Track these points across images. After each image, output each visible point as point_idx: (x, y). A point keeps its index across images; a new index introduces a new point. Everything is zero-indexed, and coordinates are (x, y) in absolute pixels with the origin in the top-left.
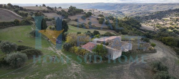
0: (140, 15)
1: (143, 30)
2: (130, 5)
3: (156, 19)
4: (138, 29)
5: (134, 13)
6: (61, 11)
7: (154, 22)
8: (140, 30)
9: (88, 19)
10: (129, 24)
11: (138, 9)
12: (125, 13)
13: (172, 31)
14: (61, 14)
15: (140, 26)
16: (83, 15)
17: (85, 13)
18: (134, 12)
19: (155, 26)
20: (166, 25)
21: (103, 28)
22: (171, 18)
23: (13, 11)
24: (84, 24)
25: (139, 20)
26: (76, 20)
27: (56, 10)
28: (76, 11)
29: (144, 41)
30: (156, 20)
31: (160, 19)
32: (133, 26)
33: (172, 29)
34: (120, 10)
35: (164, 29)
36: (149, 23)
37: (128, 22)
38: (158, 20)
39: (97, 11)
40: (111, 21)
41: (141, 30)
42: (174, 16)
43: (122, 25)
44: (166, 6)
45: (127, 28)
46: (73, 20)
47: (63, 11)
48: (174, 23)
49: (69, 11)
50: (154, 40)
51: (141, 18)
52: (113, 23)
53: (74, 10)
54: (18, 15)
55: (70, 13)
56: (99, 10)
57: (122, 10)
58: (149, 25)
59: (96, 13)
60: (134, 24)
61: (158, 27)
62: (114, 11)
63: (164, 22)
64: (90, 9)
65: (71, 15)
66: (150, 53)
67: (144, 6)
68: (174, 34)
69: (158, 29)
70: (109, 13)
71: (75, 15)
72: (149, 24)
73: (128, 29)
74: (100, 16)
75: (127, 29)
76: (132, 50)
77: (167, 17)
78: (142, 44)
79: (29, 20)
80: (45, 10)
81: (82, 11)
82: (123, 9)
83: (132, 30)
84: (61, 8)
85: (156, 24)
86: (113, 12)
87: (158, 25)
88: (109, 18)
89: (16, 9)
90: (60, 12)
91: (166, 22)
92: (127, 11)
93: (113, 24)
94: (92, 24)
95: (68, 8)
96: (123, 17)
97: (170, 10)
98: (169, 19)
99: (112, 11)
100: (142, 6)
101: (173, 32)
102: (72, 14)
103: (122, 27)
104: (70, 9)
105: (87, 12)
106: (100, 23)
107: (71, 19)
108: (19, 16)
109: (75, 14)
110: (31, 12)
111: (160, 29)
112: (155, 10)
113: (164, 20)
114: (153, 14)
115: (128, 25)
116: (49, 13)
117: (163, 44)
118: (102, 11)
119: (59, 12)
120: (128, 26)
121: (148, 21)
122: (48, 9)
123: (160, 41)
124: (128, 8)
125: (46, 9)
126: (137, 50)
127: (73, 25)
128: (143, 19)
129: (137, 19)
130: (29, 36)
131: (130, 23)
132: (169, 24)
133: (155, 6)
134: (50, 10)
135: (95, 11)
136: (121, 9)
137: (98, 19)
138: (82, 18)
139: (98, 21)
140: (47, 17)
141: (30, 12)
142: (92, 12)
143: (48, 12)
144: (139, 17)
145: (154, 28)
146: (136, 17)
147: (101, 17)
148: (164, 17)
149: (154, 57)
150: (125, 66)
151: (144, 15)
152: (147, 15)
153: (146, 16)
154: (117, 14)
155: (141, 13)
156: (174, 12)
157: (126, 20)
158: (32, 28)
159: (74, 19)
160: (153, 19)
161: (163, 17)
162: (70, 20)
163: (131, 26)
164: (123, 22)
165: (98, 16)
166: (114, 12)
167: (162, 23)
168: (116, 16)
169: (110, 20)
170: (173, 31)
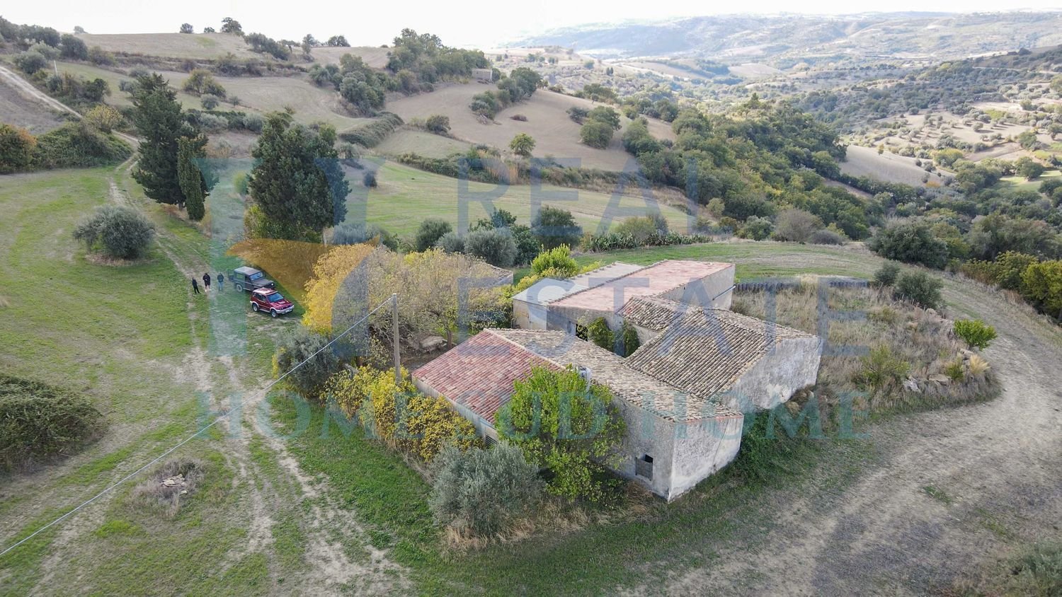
0: (841, 88)
1: (854, 184)
2: (775, 22)
3: (935, 109)
4: (824, 174)
5: (802, 74)
6: (337, 63)
7: (926, 130)
8: (836, 186)
9: (517, 118)
10: (773, 147)
11: (826, 45)
12: (746, 71)
13: (1038, 184)
14: (337, 84)
15: (841, 154)
16: (480, 90)
17: (497, 76)
18: (804, 65)
19: (932, 152)
20: (997, 150)
21: (610, 174)
22: (1027, 107)
23: (11, 68)
24: (481, 153)
25: (833, 118)
26: (437, 127)
27: (309, 59)
28: (437, 64)
29: (896, 296)
30: (935, 116)
31: (962, 112)
32: (795, 160)
33: (1034, 172)
34: (716, 57)
35: (984, 172)
36: (890, 135)
37: (765, 130)
38: (947, 116)
39: (573, 63)
40: (659, 131)
41: (845, 180)
42: (1047, 91)
43: (731, 155)
44: (996, 26)
45: (756, 169)
46: (417, 126)
47: (353, 63)
48: (1045, 137)
49: (392, 67)
50: (961, 276)
51: (844, 106)
52: (674, 139)
53: (423, 58)
54: (36, 94)
55: (395, 80)
56: (585, 54)
57: (728, 53)
58: (895, 152)
59: (571, 72)
60: (802, 147)
61: (949, 164)
62: (681, 61)
63: (986, 127)
64: (533, 51)
65: (407, 89)
66: (957, 403)
67: (862, 25)
68: (1047, 206)
69: (947, 173)
70: (649, 75)
71: (431, 90)
72: (892, 139)
73: (766, 177)
74: (595, 92)
75: (758, 176)
76: (822, 387)
77: (1002, 100)
78: (888, 319)
79: (105, 129)
80: (231, 56)
81: (479, 61)
82: (737, 51)
83: (787, 180)
84: (345, 44)
85: (933, 142)
86: (671, 65)
87: (950, 152)
88: (644, 105)
89: (35, 49)
90: (333, 69)
91: (996, 133)
92: (755, 59)
93: (669, 145)
94: (536, 153)
95: (391, 44)
96: (737, 102)
97: (1024, 52)
98: (1015, 108)
99: (665, 63)
100: (849, 30)
101: (1043, 195)
102: (414, 83)
103: (731, 165)
104: (402, 49)
105: (507, 72)
106: (588, 143)
107: (402, 117)
108: (46, 99)
109: (431, 80)
110: (134, 75)
111: (962, 178)
112: (929, 51)
113: (986, 120)
114: (919, 81)
115: (766, 153)
116: (258, 74)
117: (1029, 309)
118: (607, 63)
119: (323, 74)
120: (765, 160)
121: (885, 126)
122: (255, 50)
123: (1005, 286)
124: (762, 40)
125: (243, 54)
126: (858, 381)
127: (410, 161)
128: (855, 109)
129: (821, 109)
130: (69, 257)
131: (779, 139)
132: (1015, 145)
133: (931, 27)
134: (266, 58)
135: (561, 63)
136: (721, 47)
137: (577, 115)
138: (475, 108)
139: (578, 128)
140: (238, 109)
141: (128, 70)
142: (544, 71)
143: (251, 70)
144: (834, 99)
145: (922, 170)
146: (815, 101)
147: (595, 99)
148: (988, 100)
149: (999, 450)
150: (773, 562)
151: (860, 84)
152: (880, 87)
153: (877, 96)
154: (697, 82)
155: (841, 75)
156: (1047, 67)
157: (755, 117)
158: (114, 186)
159: (425, 117)
160: (915, 113)
161: (979, 96)
162: (398, 121)
163: (783, 161)
164: (731, 133)
165: (579, 95)
166: (682, 67)
167: (975, 139)
168: (690, 94)
169: (651, 121)
170: (1042, 190)
